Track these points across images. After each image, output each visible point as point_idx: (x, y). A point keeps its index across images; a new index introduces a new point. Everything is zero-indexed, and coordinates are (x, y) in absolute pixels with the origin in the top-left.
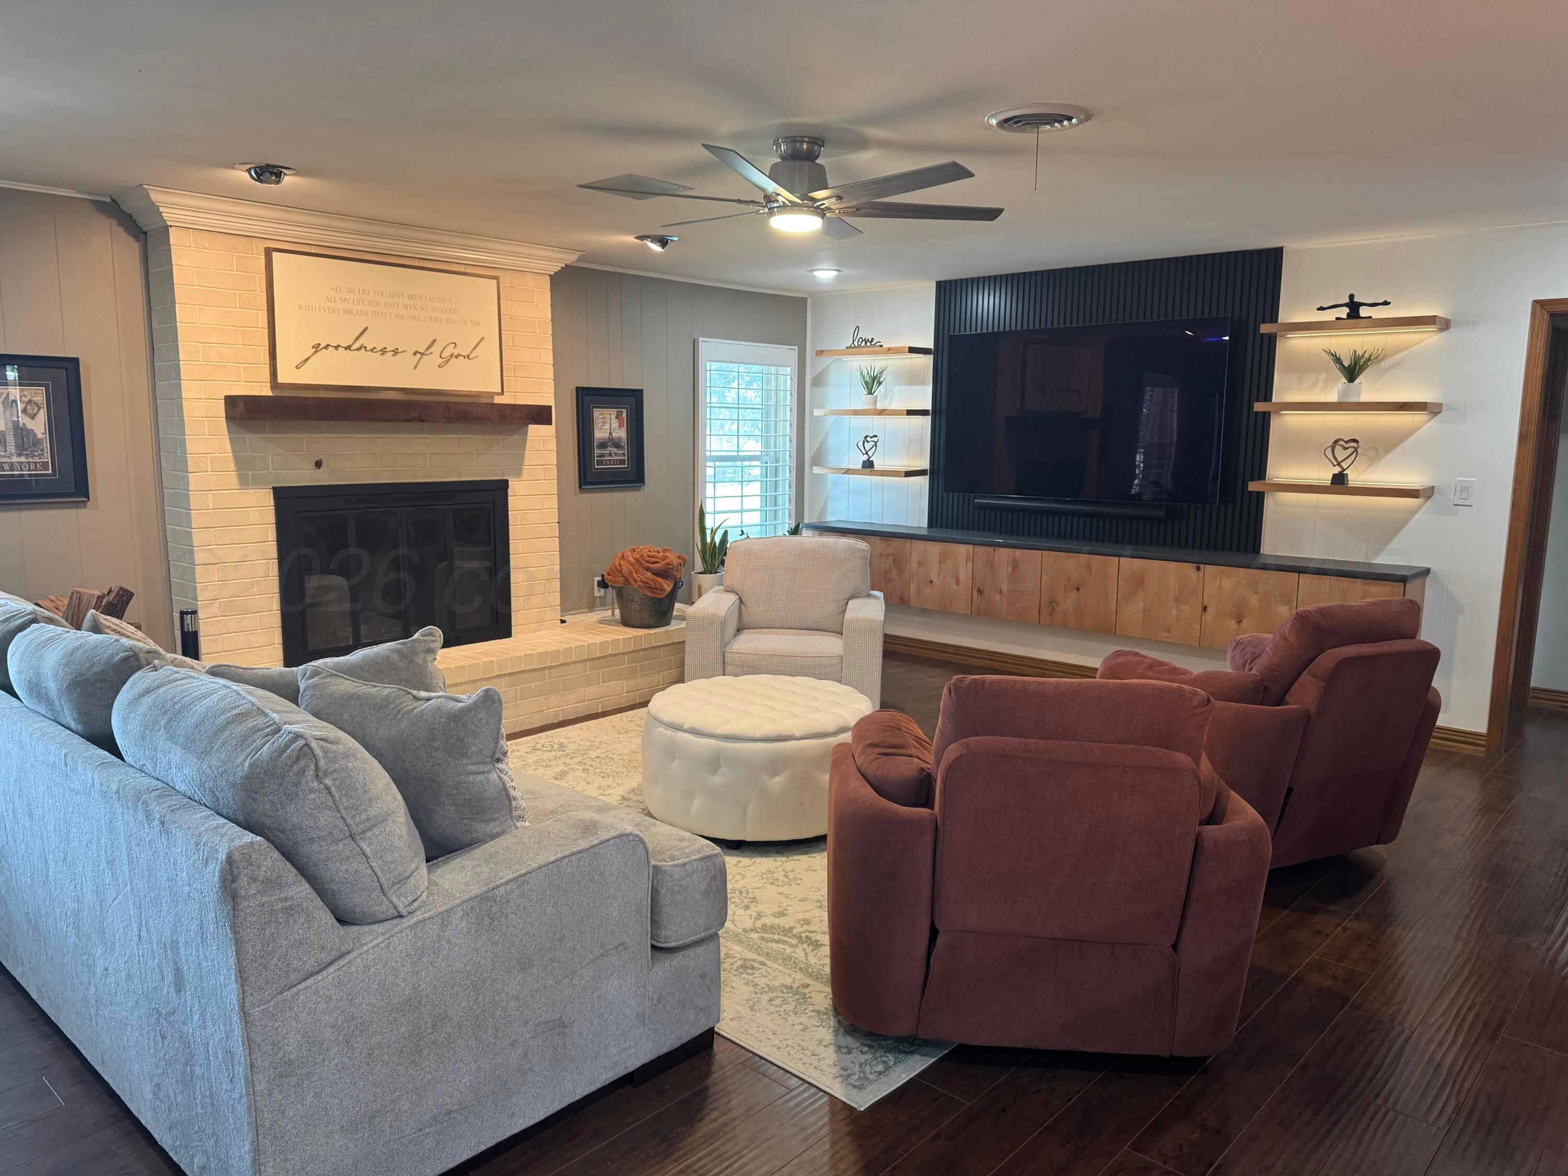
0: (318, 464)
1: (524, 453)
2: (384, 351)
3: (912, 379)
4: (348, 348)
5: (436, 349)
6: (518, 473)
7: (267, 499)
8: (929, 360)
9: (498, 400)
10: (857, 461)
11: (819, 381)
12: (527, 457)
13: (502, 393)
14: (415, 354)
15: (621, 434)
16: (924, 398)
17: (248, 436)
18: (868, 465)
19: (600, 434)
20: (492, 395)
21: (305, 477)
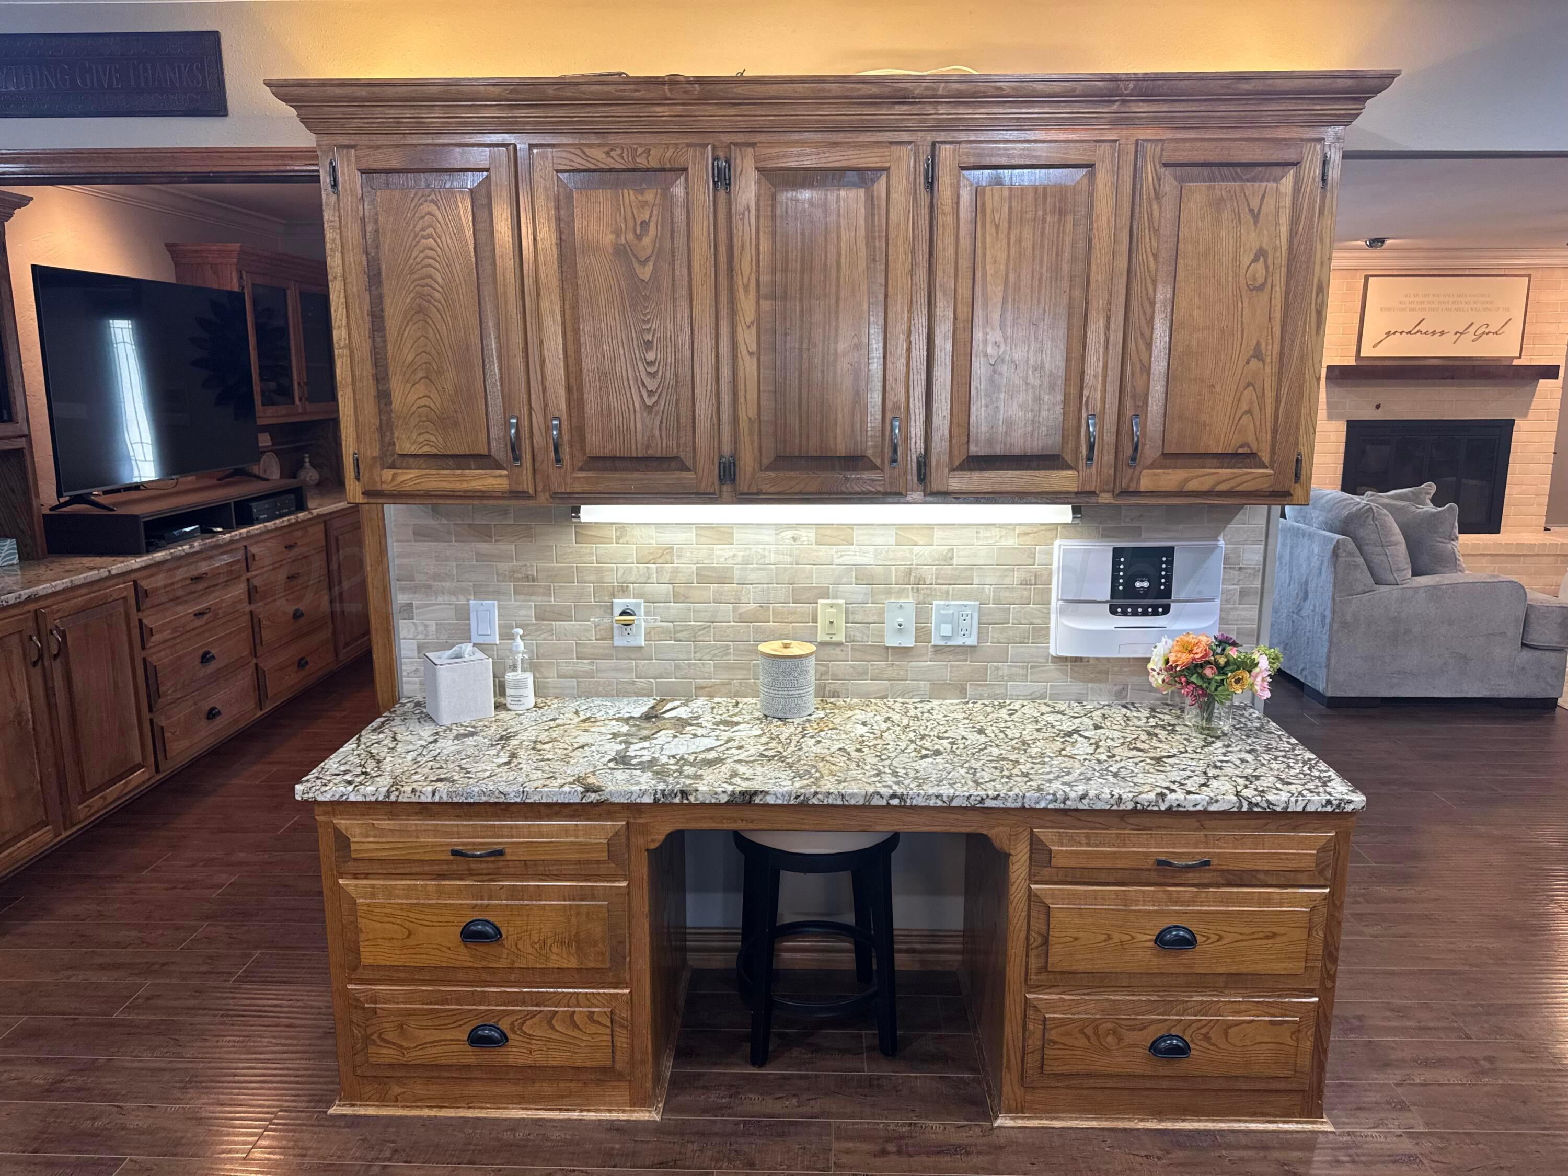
0: (1378, 407)
1: (1532, 401)
2: (1434, 333)
4: (1409, 332)
5: (1472, 330)
6: (1525, 415)
7: (1343, 427)
9: (1516, 362)
12: (1533, 403)
13: (1520, 357)
14: (1456, 333)
17: (1337, 389)
20: (1513, 358)
21: (1367, 414)
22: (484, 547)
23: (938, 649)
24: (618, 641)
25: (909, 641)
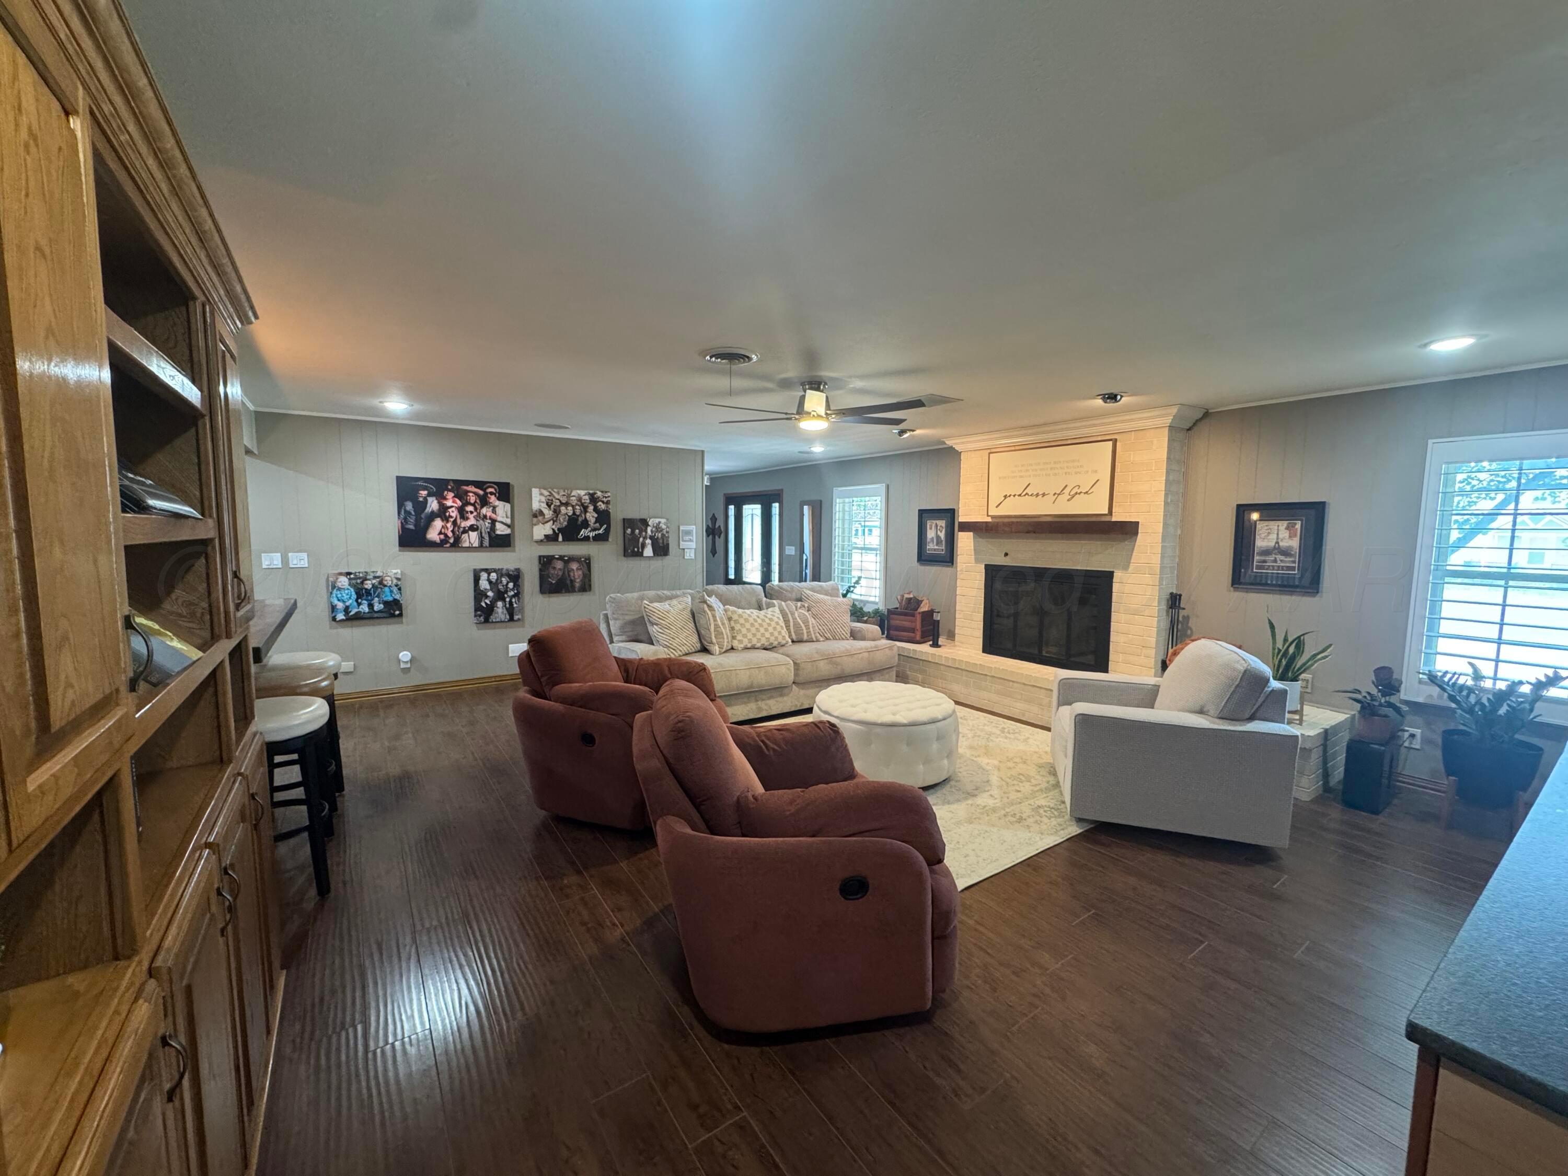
0: (1006, 554)
1: (1132, 554)
2: (1037, 495)
4: (1020, 495)
5: (1067, 491)
6: (1123, 568)
7: (982, 568)
9: (1107, 519)
12: (1134, 557)
13: (1111, 514)
14: (1055, 494)
15: (1292, 543)
17: (980, 540)
19: (1263, 543)
20: (1104, 515)
21: (1000, 560)
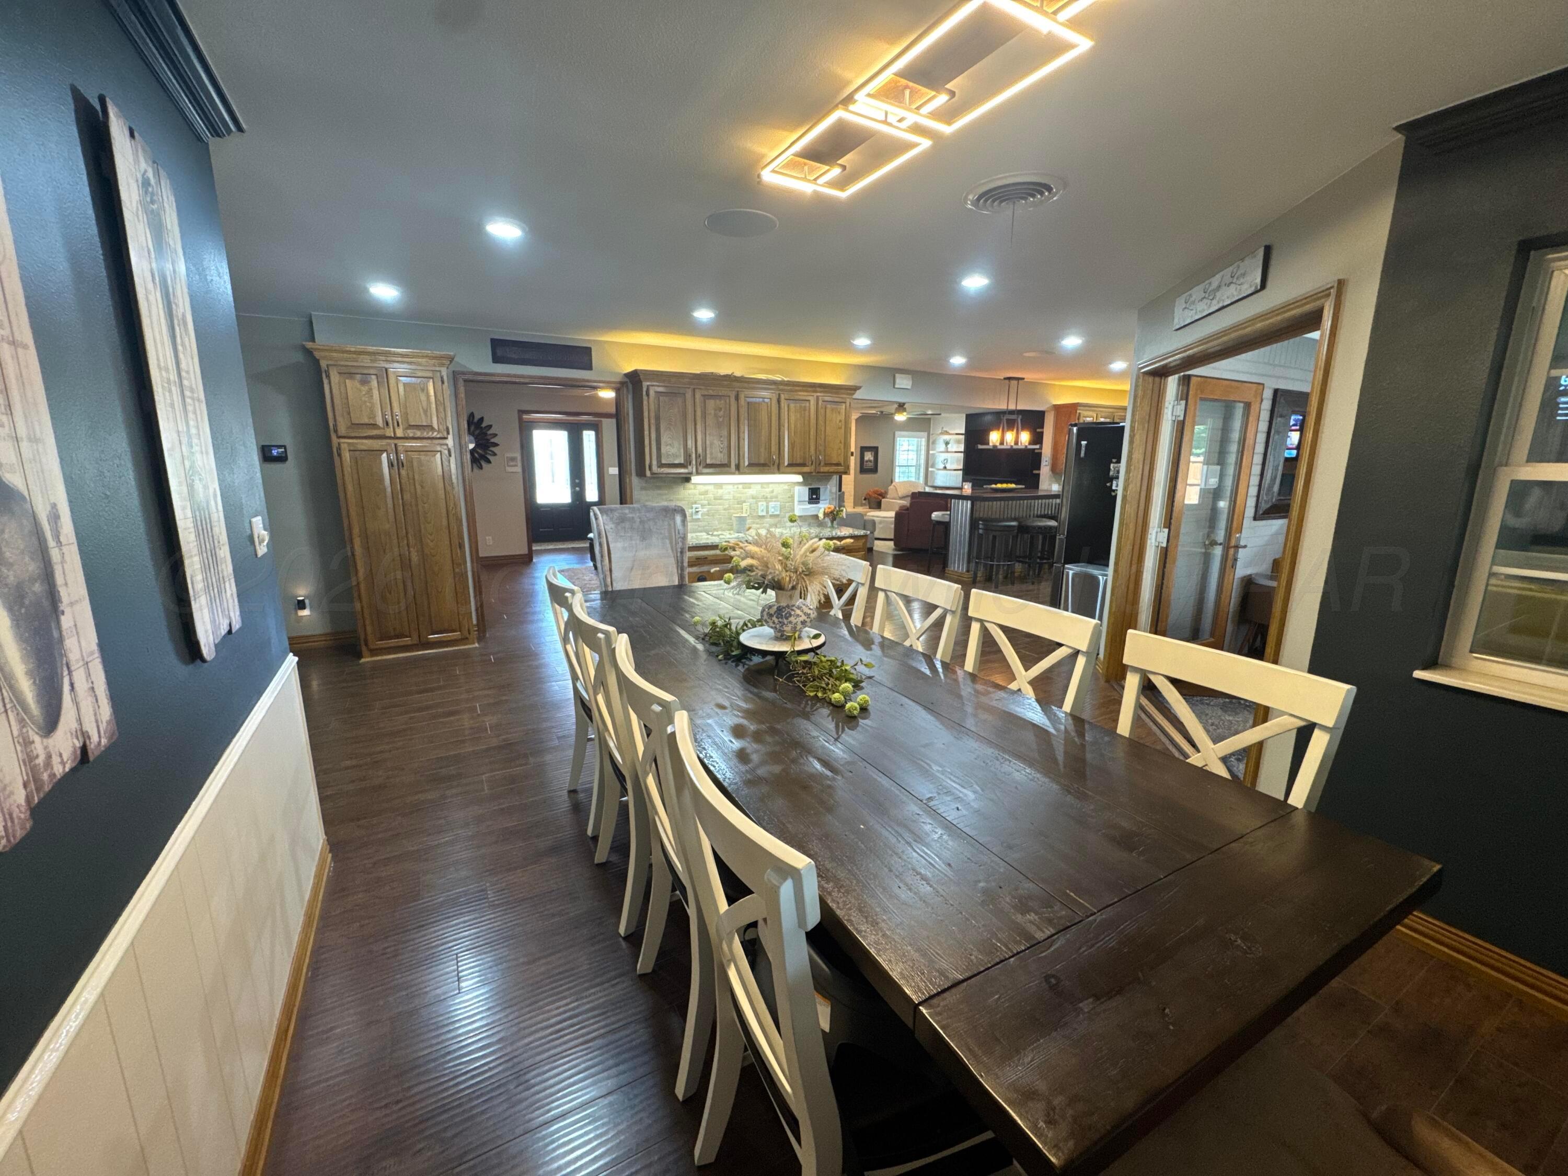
3: (958, 442)
8: (963, 437)
10: (942, 466)
11: (934, 442)
15: (872, 459)
16: (962, 448)
18: (945, 468)
19: (866, 458)
22: (659, 492)
23: (771, 516)
24: (694, 517)
25: (764, 514)
